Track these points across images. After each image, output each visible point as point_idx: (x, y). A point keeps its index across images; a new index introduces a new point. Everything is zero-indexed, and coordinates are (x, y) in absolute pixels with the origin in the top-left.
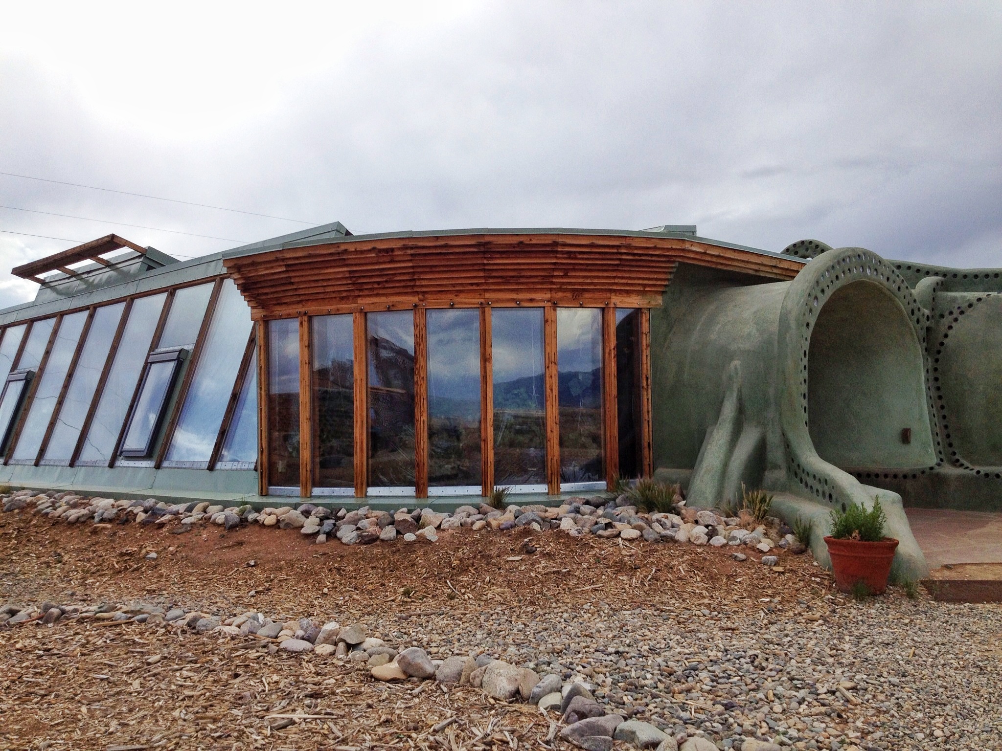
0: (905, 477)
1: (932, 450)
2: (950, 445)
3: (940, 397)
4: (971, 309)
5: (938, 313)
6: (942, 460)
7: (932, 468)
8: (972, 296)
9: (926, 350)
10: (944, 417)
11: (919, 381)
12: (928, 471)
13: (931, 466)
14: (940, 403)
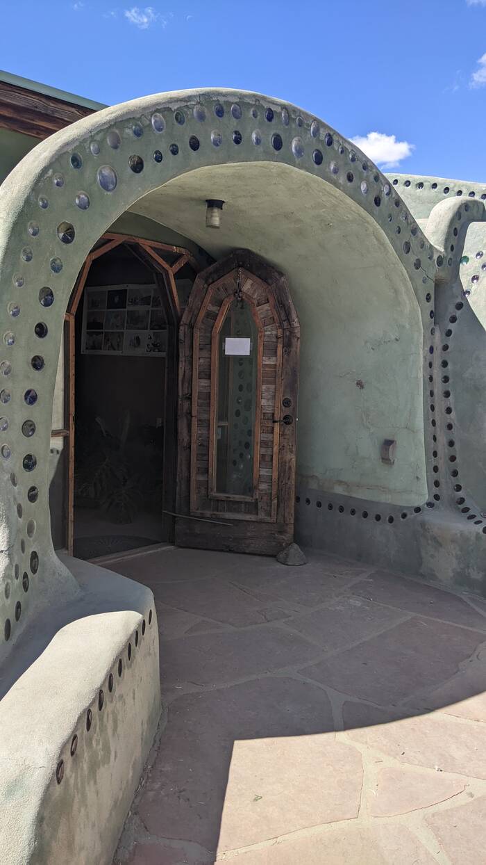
2: (455, 473)
3: (447, 394)
5: (459, 253)
6: (437, 497)
7: (418, 510)
9: (432, 315)
10: (450, 427)
12: (411, 514)
13: (417, 504)
14: (446, 403)
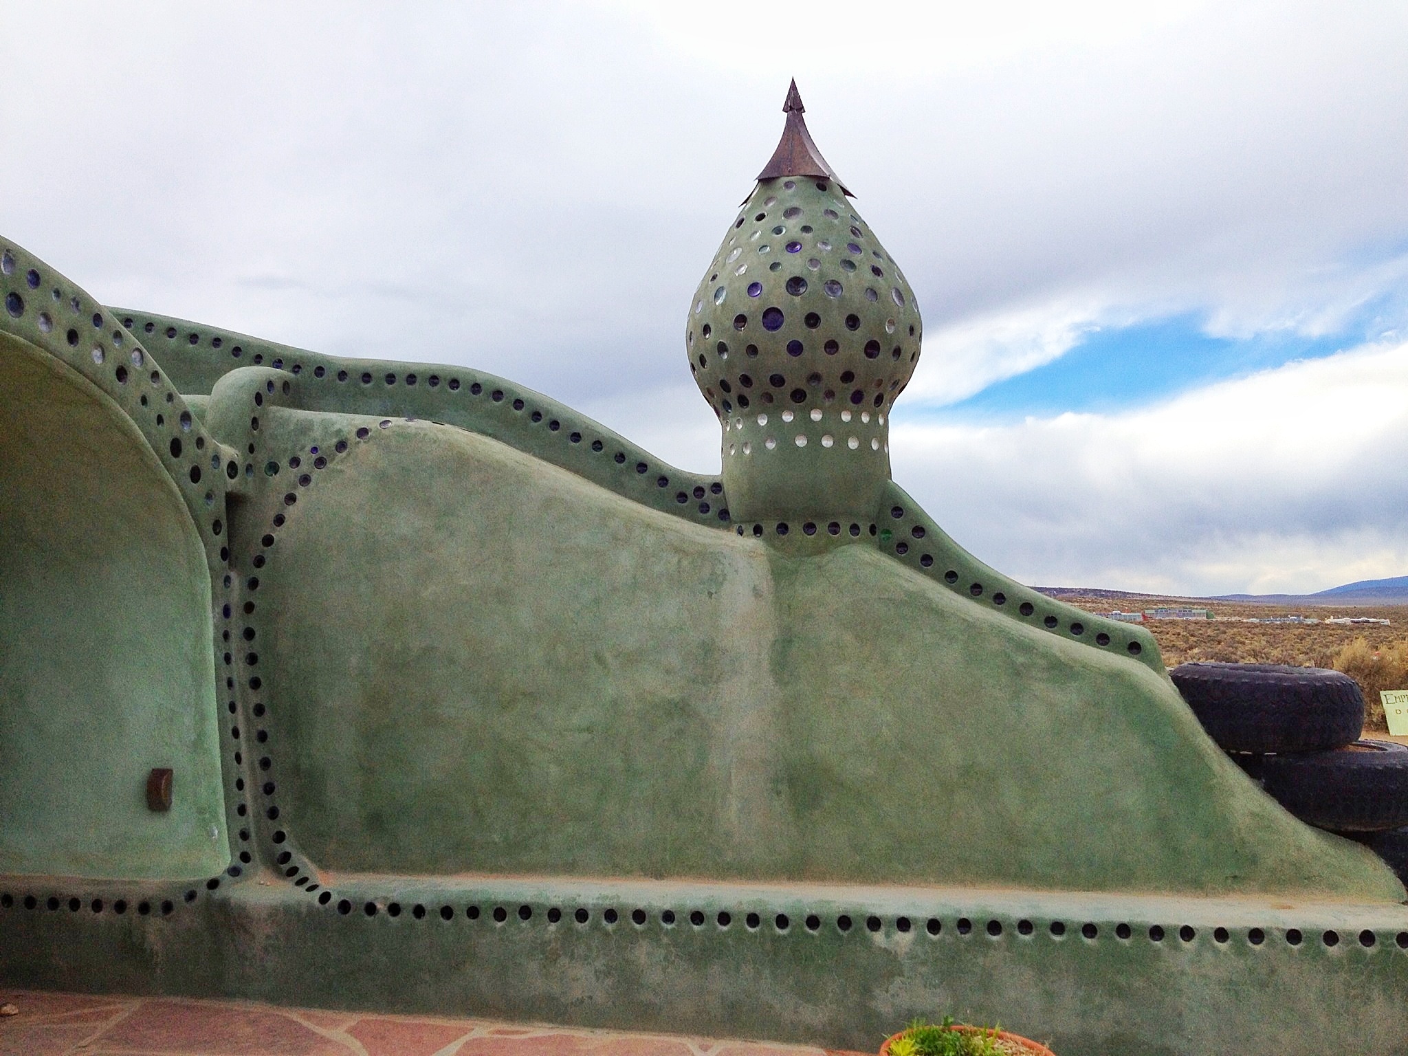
0: (144, 908)
1: (220, 831)
2: (273, 813)
3: (255, 683)
4: (344, 454)
5: (262, 457)
6: (245, 857)
7: (213, 884)
8: (346, 422)
9: (225, 554)
10: (262, 737)
11: (199, 637)
12: (202, 891)
13: (212, 876)
14: (255, 698)
